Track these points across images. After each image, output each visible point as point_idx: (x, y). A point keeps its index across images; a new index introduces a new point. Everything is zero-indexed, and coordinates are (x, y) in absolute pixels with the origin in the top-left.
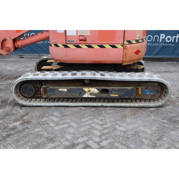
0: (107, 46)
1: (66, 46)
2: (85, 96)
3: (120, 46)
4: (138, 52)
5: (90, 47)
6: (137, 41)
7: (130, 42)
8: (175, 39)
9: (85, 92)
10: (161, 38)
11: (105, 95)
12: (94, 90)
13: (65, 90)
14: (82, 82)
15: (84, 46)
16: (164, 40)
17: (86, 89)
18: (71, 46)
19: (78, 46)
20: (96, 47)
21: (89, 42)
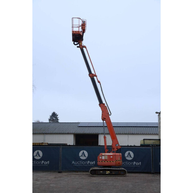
0: (112, 162)
1: (102, 162)
2: (107, 173)
3: (114, 162)
4: (119, 163)
5: (107, 162)
6: (119, 161)
7: (117, 161)
8: (140, 164)
9: (106, 172)
10: (134, 163)
11: (111, 173)
12: (109, 172)
13: (102, 172)
14: (106, 170)
15: (106, 162)
16: (135, 164)
17: (107, 172)
18: (103, 162)
19: (105, 162)
20: (109, 162)
21: (107, 160)
